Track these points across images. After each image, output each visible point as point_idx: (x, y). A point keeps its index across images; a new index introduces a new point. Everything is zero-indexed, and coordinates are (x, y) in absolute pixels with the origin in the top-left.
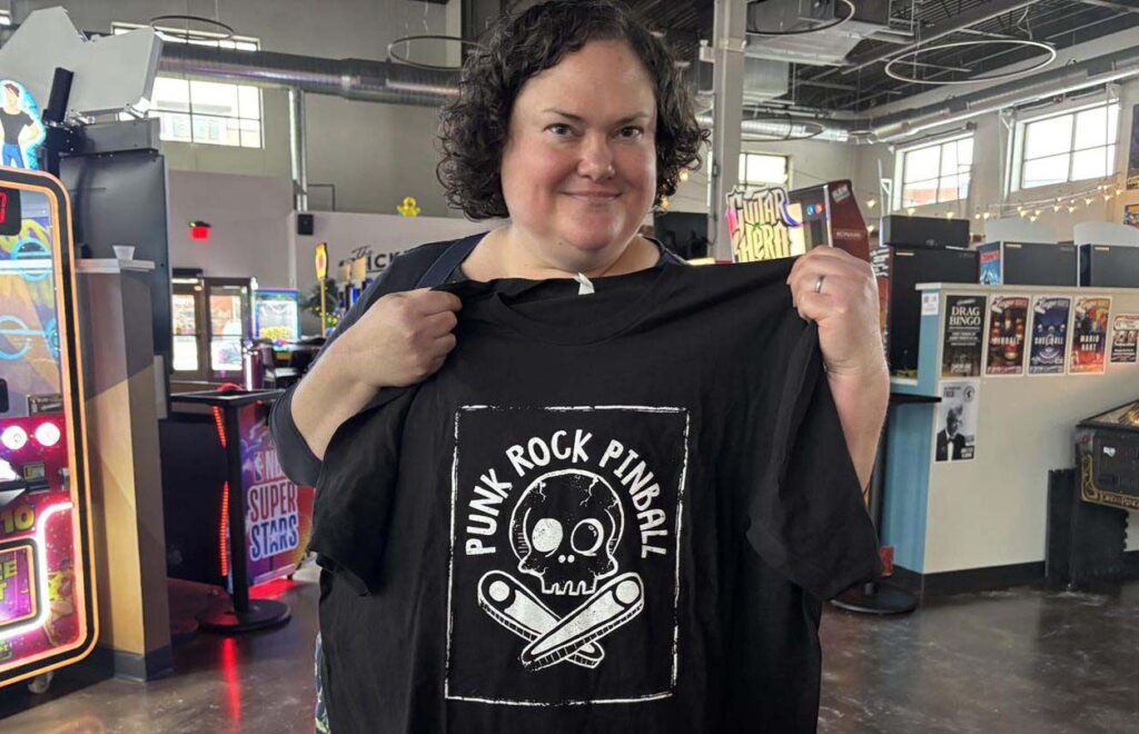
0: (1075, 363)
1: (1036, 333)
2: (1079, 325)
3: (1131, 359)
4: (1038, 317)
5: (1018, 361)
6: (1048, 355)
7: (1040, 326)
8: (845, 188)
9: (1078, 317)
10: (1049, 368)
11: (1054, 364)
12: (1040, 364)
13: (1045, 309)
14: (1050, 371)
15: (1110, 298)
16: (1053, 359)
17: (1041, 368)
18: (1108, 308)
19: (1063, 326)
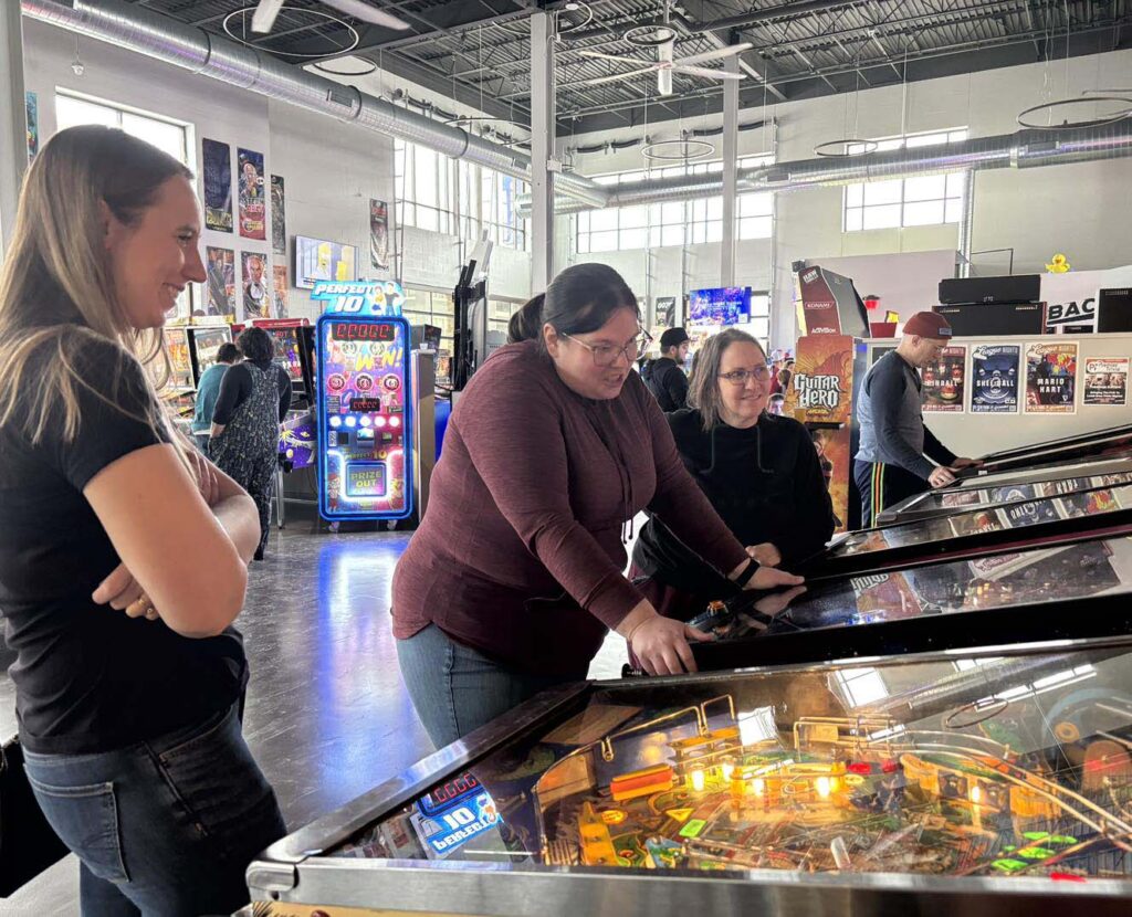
0: (1032, 403)
1: (977, 376)
2: (1035, 369)
3: (1120, 401)
4: (978, 364)
5: (958, 400)
6: (995, 395)
7: (982, 371)
8: (814, 272)
9: (1032, 362)
10: (996, 408)
11: (1004, 404)
12: (984, 403)
13: (986, 355)
14: (1000, 410)
15: (1077, 343)
16: (1003, 399)
17: (988, 407)
18: (1075, 353)
19: (1012, 370)
